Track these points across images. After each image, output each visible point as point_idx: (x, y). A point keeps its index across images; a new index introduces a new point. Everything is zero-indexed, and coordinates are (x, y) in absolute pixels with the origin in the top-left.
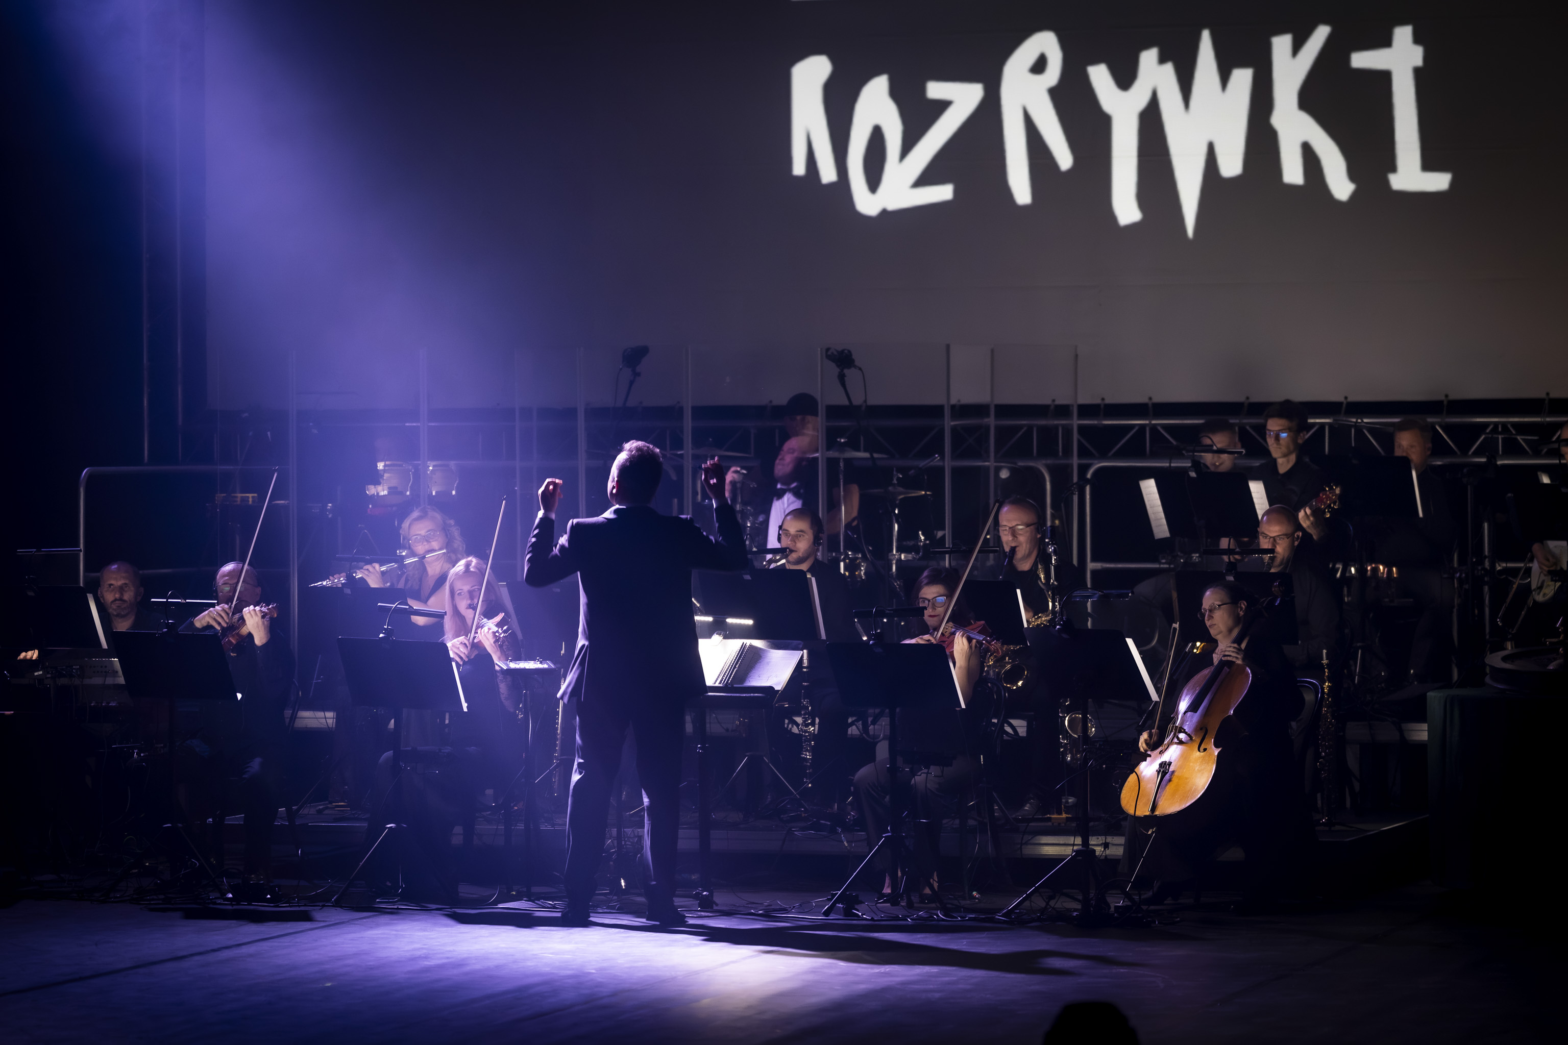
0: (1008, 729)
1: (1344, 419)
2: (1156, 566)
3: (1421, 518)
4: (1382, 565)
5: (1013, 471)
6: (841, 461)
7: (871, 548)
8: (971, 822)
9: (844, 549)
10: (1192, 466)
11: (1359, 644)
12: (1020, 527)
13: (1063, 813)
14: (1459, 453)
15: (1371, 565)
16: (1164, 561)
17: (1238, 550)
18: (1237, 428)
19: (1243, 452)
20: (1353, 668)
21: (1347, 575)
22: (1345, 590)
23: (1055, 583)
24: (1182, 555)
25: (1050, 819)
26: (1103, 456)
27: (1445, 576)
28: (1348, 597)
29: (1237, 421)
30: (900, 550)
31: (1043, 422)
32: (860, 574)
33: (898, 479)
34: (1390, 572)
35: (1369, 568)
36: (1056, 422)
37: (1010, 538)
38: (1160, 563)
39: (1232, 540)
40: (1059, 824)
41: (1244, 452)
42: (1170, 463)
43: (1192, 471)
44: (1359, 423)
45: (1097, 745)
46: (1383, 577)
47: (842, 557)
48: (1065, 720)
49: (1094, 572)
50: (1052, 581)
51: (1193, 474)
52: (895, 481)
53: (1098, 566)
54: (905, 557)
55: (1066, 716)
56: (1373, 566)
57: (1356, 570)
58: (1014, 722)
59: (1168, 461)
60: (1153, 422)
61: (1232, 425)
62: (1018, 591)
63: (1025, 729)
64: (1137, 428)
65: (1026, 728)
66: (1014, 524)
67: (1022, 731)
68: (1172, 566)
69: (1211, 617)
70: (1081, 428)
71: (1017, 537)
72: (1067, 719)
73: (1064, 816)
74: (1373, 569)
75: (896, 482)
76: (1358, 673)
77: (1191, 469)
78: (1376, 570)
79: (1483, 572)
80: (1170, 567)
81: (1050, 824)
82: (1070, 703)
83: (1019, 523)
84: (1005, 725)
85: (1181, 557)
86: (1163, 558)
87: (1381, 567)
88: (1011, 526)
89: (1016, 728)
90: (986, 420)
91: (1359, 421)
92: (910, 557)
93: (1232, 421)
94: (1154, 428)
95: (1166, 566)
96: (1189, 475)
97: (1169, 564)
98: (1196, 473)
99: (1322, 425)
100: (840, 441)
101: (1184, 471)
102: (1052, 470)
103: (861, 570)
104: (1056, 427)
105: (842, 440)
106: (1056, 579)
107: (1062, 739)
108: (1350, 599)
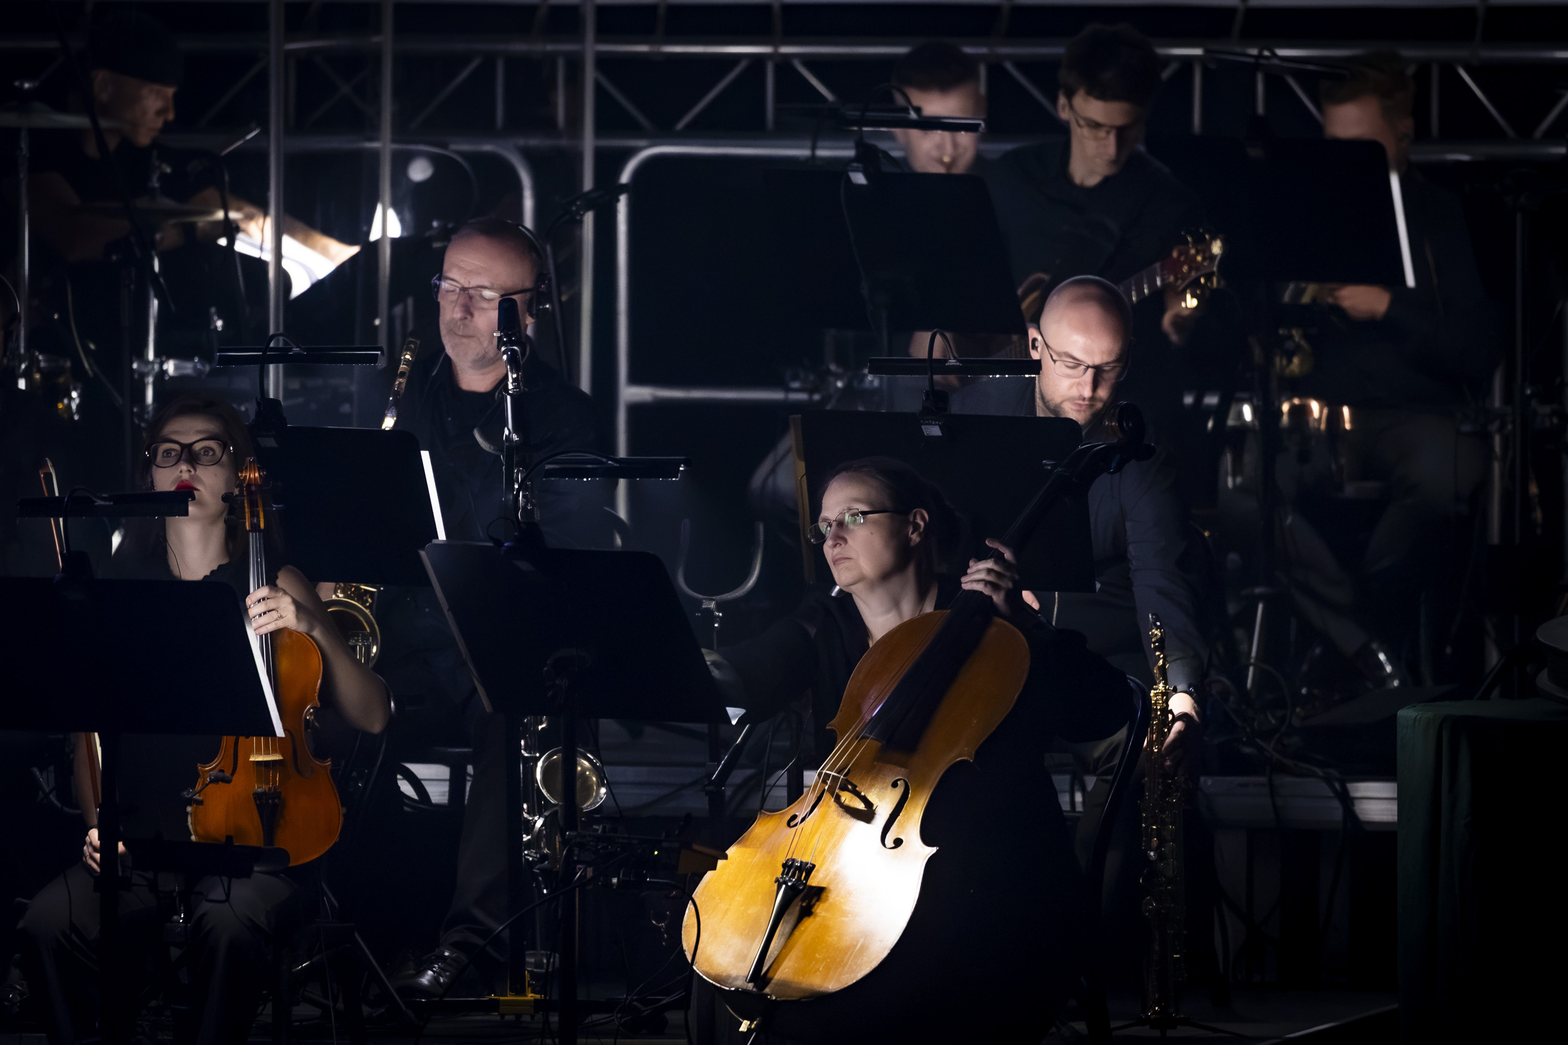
0: (406, 788)
1: (1238, 49)
2: (777, 395)
3: (1411, 290)
4: (1317, 398)
5: (437, 161)
6: (23, 134)
7: (92, 346)
8: (303, 1010)
9: (27, 348)
10: (857, 159)
11: (1258, 590)
12: (487, 294)
13: (529, 990)
14: (1510, 132)
15: (1290, 399)
16: (796, 385)
17: (952, 362)
18: (982, 70)
19: (979, 125)
20: (1244, 647)
21: (1231, 422)
22: (1228, 459)
23: (515, 437)
24: (840, 371)
25: (494, 1006)
26: (665, 133)
27: (1466, 428)
28: (1234, 476)
29: (983, 50)
30: (163, 353)
31: (519, 47)
32: (69, 406)
33: (163, 177)
34: (1334, 418)
35: (1285, 407)
36: (550, 47)
37: (458, 315)
38: (788, 390)
39: (938, 338)
40: (518, 1016)
41: (983, 125)
42: (814, 148)
43: (856, 170)
44: (1266, 58)
45: (597, 830)
46: (1319, 429)
47: (23, 366)
48: (536, 766)
49: (635, 409)
50: (506, 432)
51: (859, 178)
52: (155, 184)
53: (643, 393)
54: (176, 368)
55: (539, 759)
56: (1296, 401)
57: (1255, 412)
58: (420, 770)
59: (809, 143)
60: (785, 50)
61: (974, 60)
62: (425, 456)
63: (445, 788)
64: (743, 64)
65: (447, 783)
66: (475, 281)
67: (438, 793)
68: (817, 397)
69: (840, 539)
70: (604, 63)
71: (472, 315)
72: (540, 764)
73: (530, 996)
74: (1293, 409)
75: (157, 185)
76: (1257, 658)
77: (855, 165)
78: (1300, 413)
79: (1555, 420)
80: (811, 400)
81: (495, 1017)
82: (548, 725)
83: (487, 284)
84: (399, 777)
85: (838, 377)
86: (795, 378)
87: (1315, 406)
88: (466, 285)
89: (423, 783)
90: (376, 39)
91: (1266, 53)
92: (188, 368)
93: (969, 50)
94: (784, 65)
95: (803, 396)
96: (849, 180)
97: (811, 392)
98: (867, 176)
99: (1187, 62)
100: (21, 88)
101: (839, 168)
102: (532, 158)
103: (71, 399)
104: (551, 58)
105: (27, 85)
106: (516, 429)
107: (528, 813)
108: (1239, 480)
